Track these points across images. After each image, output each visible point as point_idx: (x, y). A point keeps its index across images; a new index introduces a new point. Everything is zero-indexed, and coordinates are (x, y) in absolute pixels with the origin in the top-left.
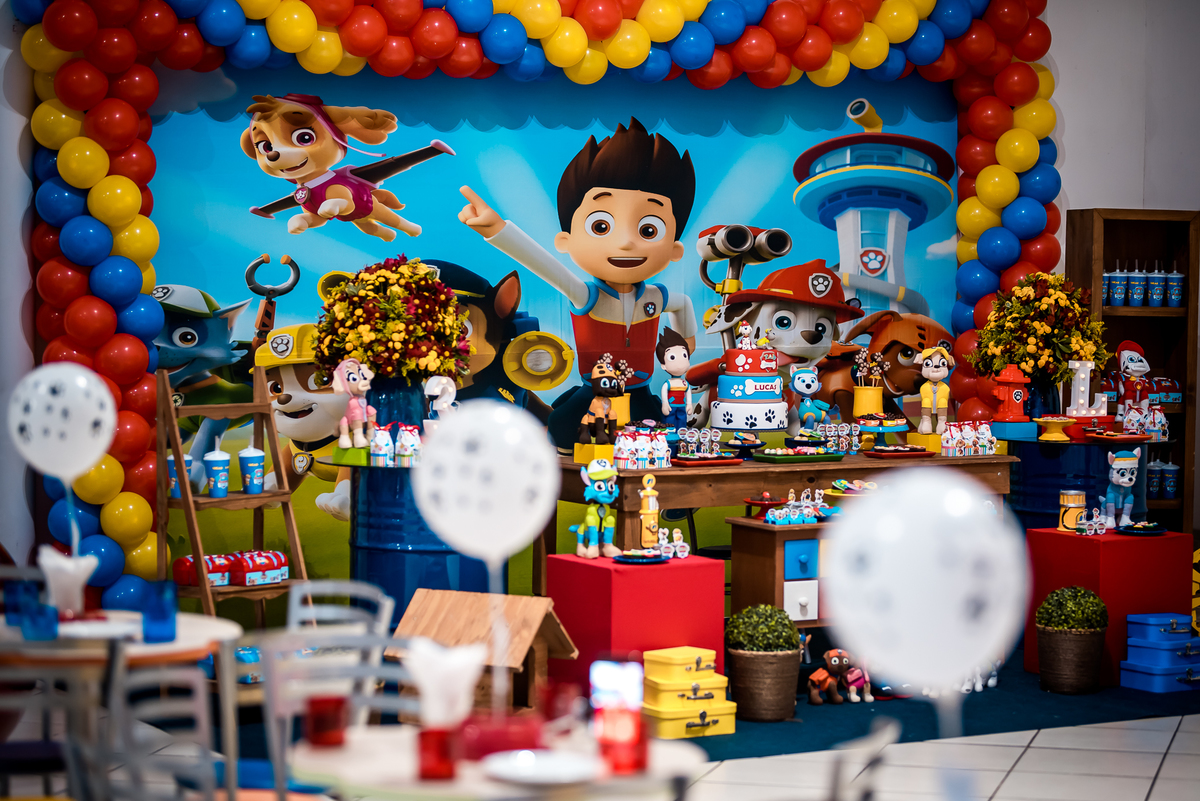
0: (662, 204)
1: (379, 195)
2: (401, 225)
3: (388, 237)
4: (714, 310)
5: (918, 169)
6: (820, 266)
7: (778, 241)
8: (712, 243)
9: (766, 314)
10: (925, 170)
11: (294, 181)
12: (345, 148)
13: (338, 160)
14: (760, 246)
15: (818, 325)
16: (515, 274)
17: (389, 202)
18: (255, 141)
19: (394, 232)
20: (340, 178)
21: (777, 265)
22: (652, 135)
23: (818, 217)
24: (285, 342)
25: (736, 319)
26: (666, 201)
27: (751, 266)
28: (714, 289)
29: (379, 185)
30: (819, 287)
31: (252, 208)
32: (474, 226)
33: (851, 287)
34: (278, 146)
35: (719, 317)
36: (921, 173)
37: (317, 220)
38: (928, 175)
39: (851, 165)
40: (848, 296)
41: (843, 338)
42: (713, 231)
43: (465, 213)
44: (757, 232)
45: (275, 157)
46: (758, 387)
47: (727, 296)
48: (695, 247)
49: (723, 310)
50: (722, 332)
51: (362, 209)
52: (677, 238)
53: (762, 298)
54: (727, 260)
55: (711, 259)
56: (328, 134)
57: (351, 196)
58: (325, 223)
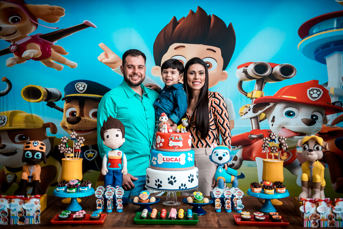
0: (215, 51)
1: (55, 48)
2: (66, 62)
3: (59, 69)
4: (246, 107)
6: (315, 83)
7: (287, 71)
8: (245, 72)
9: (279, 110)
11: (9, 41)
12: (37, 25)
13: (33, 32)
14: (275, 73)
15: (312, 116)
17: (60, 51)
19: (63, 66)
20: (34, 39)
21: (286, 83)
22: (210, 15)
23: (314, 57)
24: (3, 119)
25: (260, 112)
26: (218, 50)
27: (270, 84)
28: (246, 96)
29: (55, 43)
30: (314, 95)
32: (106, 63)
33: (336, 95)
35: (249, 110)
37: (21, 60)
39: (337, 28)
40: (333, 100)
42: (247, 65)
43: (101, 57)
44: (273, 65)
46: (165, 159)
47: (254, 99)
49: (252, 107)
50: (251, 118)
51: (45, 55)
52: (224, 68)
53: (277, 101)
54: (255, 80)
55: (245, 80)
56: (28, 18)
57: (40, 48)
58: (26, 62)
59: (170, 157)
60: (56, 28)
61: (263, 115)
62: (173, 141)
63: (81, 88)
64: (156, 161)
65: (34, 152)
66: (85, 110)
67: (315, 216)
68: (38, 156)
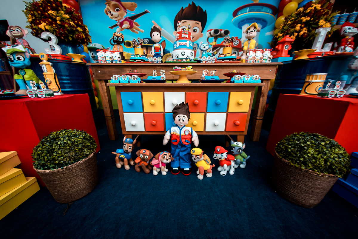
0: (198, 24)
1: (135, 23)
2: (140, 30)
3: (137, 33)
5: (267, 12)
6: (236, 38)
7: (227, 32)
8: (210, 33)
10: (269, 13)
11: (117, 21)
12: (126, 12)
13: (125, 15)
14: (222, 34)
15: (234, 52)
16: (164, 41)
17: (137, 25)
18: (107, 11)
19: (138, 32)
20: (126, 19)
21: (225, 38)
22: (197, 6)
23: (237, 26)
25: (214, 51)
26: (200, 23)
27: (219, 39)
29: (135, 21)
30: (236, 43)
31: (109, 27)
34: (112, 12)
36: (268, 14)
37: (122, 29)
38: (269, 14)
39: (249, 12)
41: (240, 55)
42: (211, 30)
44: (221, 30)
45: (112, 15)
46: (180, 44)
47: (213, 46)
48: (206, 34)
49: (212, 49)
51: (131, 27)
52: (202, 32)
54: (214, 37)
55: (210, 37)
56: (123, 9)
57: (129, 24)
58: (124, 30)
59: (182, 42)
60: (134, 14)
61: (216, 52)
62: (184, 34)
63: (146, 42)
64: (176, 46)
65: (118, 37)
66: (148, 51)
67: (254, 58)
68: (120, 39)
